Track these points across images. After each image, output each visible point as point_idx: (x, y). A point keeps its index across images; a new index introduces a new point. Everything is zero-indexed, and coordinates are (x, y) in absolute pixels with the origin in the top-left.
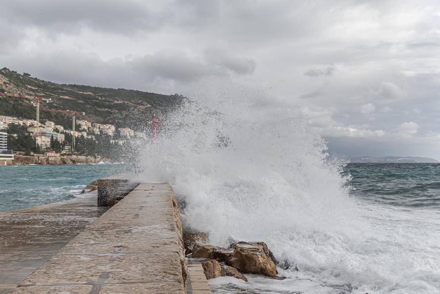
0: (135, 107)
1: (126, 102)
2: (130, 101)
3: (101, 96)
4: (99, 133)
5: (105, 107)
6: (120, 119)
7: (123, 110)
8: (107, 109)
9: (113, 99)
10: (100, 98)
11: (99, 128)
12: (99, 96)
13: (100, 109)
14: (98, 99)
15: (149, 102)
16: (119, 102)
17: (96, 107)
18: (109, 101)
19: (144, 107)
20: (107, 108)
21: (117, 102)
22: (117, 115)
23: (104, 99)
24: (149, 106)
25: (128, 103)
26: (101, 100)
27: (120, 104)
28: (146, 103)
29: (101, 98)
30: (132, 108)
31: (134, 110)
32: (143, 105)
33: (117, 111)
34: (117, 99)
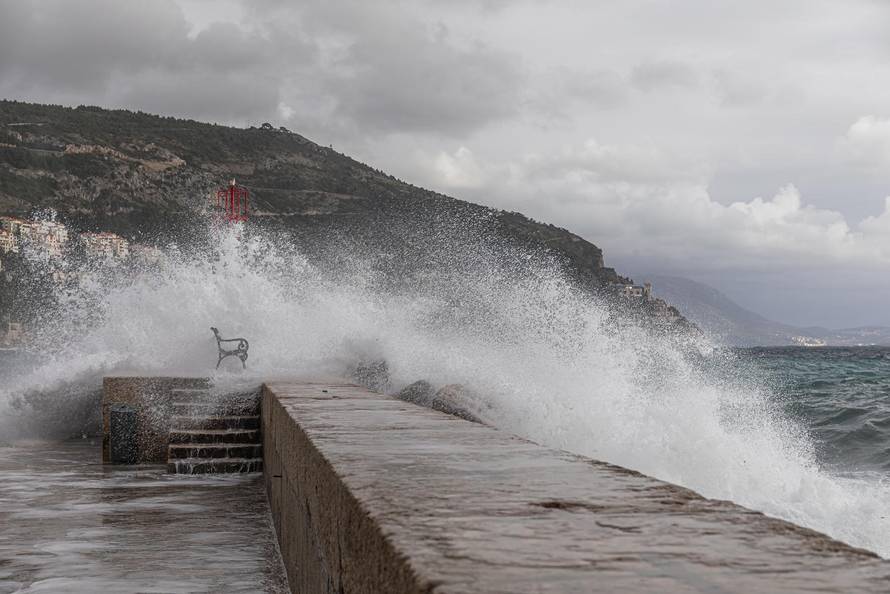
0: (134, 166)
1: (104, 150)
2: (118, 148)
3: (23, 131)
4: (16, 250)
5: (37, 164)
6: (85, 205)
7: (96, 174)
8: (41, 173)
9: (62, 141)
10: (20, 137)
11: (17, 233)
12: (16, 128)
13: (19, 173)
14: (12, 140)
15: (177, 151)
16: (83, 149)
17: (6, 165)
18: (50, 147)
19: (161, 166)
20: (43, 167)
21: (77, 151)
22: (73, 192)
23: (32, 138)
24: (178, 161)
25: (109, 153)
26: (23, 143)
27: (87, 155)
28: (168, 153)
29: (25, 136)
30: (125, 169)
31: (128, 175)
32: (159, 159)
33: (74, 178)
34: (74, 139)
